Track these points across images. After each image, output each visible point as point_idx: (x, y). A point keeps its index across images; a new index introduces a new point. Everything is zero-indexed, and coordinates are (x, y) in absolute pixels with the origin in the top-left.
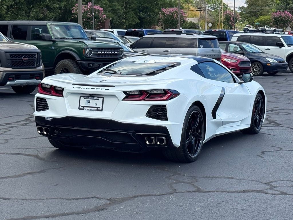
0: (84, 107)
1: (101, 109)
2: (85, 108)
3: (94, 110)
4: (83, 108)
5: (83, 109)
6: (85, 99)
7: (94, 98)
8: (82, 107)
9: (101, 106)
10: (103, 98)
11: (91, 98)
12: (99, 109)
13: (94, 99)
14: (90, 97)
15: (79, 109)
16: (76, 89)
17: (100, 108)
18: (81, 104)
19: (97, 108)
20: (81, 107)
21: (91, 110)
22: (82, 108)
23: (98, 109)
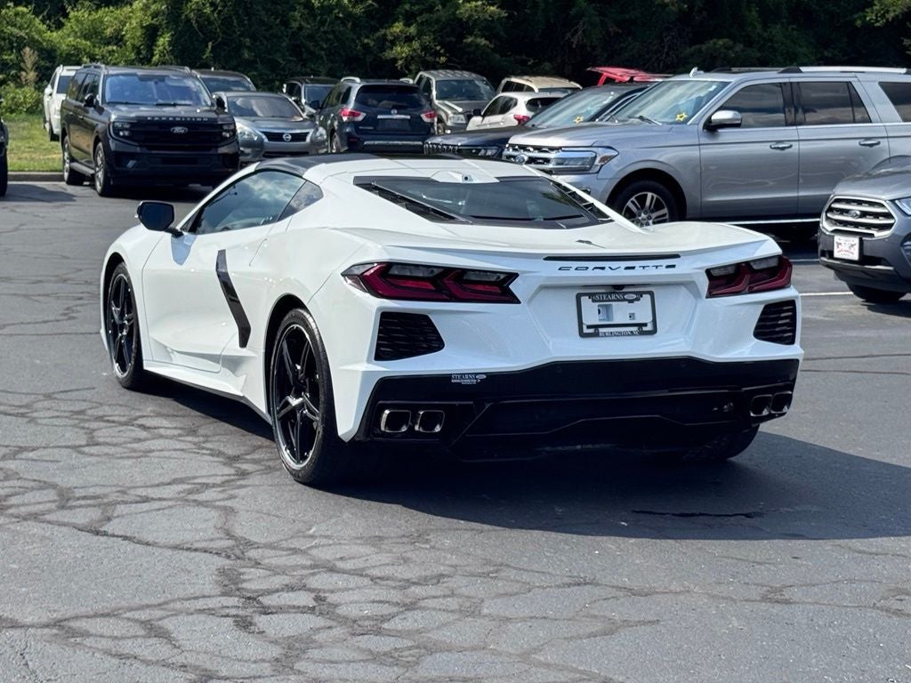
0: (596, 327)
1: (649, 328)
2: (601, 330)
3: (632, 332)
4: (595, 331)
5: (596, 335)
6: (594, 301)
7: (625, 297)
8: (589, 327)
9: (649, 319)
10: (651, 294)
11: (613, 297)
12: (644, 329)
13: (625, 300)
14: (611, 293)
15: (582, 335)
16: (572, 273)
17: (645, 325)
18: (587, 321)
19: (641, 325)
20: (586, 330)
21: (620, 334)
22: (591, 331)
23: (641, 330)
